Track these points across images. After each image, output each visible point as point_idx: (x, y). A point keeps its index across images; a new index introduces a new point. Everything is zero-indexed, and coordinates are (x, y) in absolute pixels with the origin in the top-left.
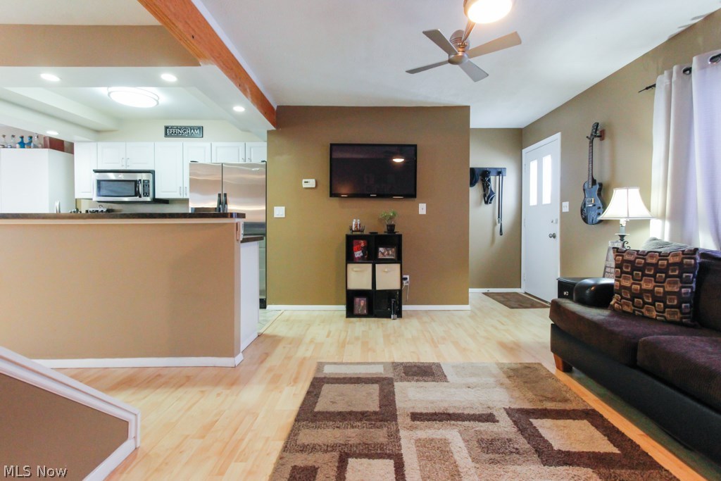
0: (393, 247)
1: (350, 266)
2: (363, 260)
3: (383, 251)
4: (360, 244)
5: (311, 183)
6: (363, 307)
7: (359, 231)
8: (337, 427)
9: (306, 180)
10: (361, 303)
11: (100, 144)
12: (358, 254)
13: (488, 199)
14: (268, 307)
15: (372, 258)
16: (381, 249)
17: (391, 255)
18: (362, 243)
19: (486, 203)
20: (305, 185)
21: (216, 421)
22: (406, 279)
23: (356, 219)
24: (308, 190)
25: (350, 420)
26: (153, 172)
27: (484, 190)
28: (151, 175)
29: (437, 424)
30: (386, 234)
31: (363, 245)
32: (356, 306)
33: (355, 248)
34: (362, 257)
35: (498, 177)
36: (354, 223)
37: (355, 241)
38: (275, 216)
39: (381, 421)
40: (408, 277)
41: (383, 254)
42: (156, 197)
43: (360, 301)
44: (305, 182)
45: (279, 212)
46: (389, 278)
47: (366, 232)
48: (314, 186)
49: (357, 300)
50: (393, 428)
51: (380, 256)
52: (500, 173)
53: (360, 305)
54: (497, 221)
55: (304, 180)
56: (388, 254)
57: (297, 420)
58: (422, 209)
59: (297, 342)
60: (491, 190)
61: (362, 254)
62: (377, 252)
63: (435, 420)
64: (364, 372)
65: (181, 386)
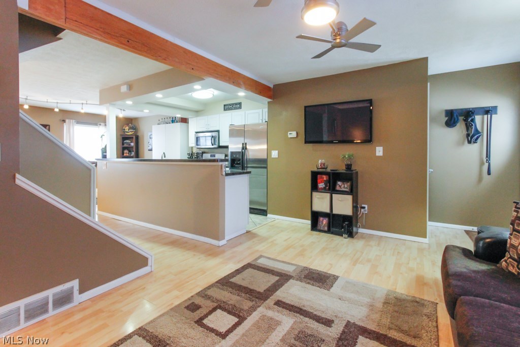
0: (348, 182)
1: (315, 194)
2: (324, 190)
3: (340, 185)
4: (323, 178)
5: (294, 134)
6: (325, 225)
7: (324, 168)
8: (231, 293)
9: (290, 132)
10: (324, 222)
11: (198, 118)
12: (321, 185)
13: (471, 138)
14: (268, 215)
15: (332, 189)
16: (339, 183)
17: (347, 188)
18: (325, 178)
19: (469, 142)
20: (290, 136)
21: (186, 270)
22: (364, 208)
23: (322, 159)
24: (292, 139)
25: (241, 291)
26: (218, 131)
27: (467, 129)
28: (217, 133)
29: (286, 312)
30: (345, 171)
31: (325, 179)
32: (320, 223)
33: (319, 181)
34: (325, 188)
35: (486, 116)
36: (319, 162)
37: (319, 176)
38: (272, 157)
39: (257, 298)
40: (366, 206)
41: (340, 186)
42: (220, 145)
43: (323, 220)
44: (290, 134)
45: (275, 154)
46: (343, 205)
47: (329, 170)
48: (295, 136)
49: (321, 219)
50: (259, 304)
51: (338, 188)
52: (488, 111)
53: (322, 223)
54: (485, 160)
55: (289, 133)
56: (344, 187)
57: (217, 282)
58: (379, 151)
59: (264, 239)
60: (476, 130)
61: (324, 186)
62: (335, 185)
63: (287, 309)
64: (280, 267)
65: (189, 250)
